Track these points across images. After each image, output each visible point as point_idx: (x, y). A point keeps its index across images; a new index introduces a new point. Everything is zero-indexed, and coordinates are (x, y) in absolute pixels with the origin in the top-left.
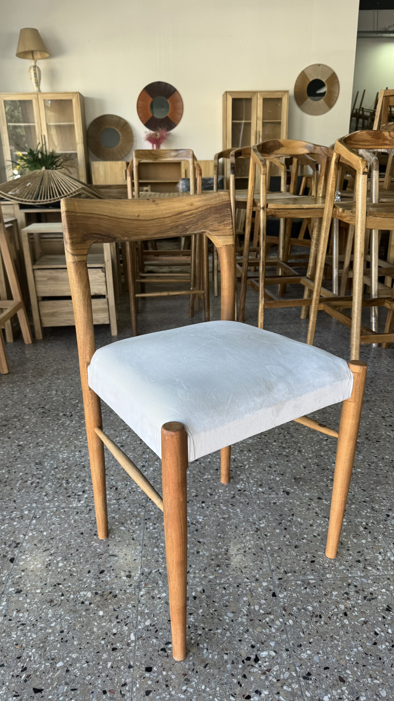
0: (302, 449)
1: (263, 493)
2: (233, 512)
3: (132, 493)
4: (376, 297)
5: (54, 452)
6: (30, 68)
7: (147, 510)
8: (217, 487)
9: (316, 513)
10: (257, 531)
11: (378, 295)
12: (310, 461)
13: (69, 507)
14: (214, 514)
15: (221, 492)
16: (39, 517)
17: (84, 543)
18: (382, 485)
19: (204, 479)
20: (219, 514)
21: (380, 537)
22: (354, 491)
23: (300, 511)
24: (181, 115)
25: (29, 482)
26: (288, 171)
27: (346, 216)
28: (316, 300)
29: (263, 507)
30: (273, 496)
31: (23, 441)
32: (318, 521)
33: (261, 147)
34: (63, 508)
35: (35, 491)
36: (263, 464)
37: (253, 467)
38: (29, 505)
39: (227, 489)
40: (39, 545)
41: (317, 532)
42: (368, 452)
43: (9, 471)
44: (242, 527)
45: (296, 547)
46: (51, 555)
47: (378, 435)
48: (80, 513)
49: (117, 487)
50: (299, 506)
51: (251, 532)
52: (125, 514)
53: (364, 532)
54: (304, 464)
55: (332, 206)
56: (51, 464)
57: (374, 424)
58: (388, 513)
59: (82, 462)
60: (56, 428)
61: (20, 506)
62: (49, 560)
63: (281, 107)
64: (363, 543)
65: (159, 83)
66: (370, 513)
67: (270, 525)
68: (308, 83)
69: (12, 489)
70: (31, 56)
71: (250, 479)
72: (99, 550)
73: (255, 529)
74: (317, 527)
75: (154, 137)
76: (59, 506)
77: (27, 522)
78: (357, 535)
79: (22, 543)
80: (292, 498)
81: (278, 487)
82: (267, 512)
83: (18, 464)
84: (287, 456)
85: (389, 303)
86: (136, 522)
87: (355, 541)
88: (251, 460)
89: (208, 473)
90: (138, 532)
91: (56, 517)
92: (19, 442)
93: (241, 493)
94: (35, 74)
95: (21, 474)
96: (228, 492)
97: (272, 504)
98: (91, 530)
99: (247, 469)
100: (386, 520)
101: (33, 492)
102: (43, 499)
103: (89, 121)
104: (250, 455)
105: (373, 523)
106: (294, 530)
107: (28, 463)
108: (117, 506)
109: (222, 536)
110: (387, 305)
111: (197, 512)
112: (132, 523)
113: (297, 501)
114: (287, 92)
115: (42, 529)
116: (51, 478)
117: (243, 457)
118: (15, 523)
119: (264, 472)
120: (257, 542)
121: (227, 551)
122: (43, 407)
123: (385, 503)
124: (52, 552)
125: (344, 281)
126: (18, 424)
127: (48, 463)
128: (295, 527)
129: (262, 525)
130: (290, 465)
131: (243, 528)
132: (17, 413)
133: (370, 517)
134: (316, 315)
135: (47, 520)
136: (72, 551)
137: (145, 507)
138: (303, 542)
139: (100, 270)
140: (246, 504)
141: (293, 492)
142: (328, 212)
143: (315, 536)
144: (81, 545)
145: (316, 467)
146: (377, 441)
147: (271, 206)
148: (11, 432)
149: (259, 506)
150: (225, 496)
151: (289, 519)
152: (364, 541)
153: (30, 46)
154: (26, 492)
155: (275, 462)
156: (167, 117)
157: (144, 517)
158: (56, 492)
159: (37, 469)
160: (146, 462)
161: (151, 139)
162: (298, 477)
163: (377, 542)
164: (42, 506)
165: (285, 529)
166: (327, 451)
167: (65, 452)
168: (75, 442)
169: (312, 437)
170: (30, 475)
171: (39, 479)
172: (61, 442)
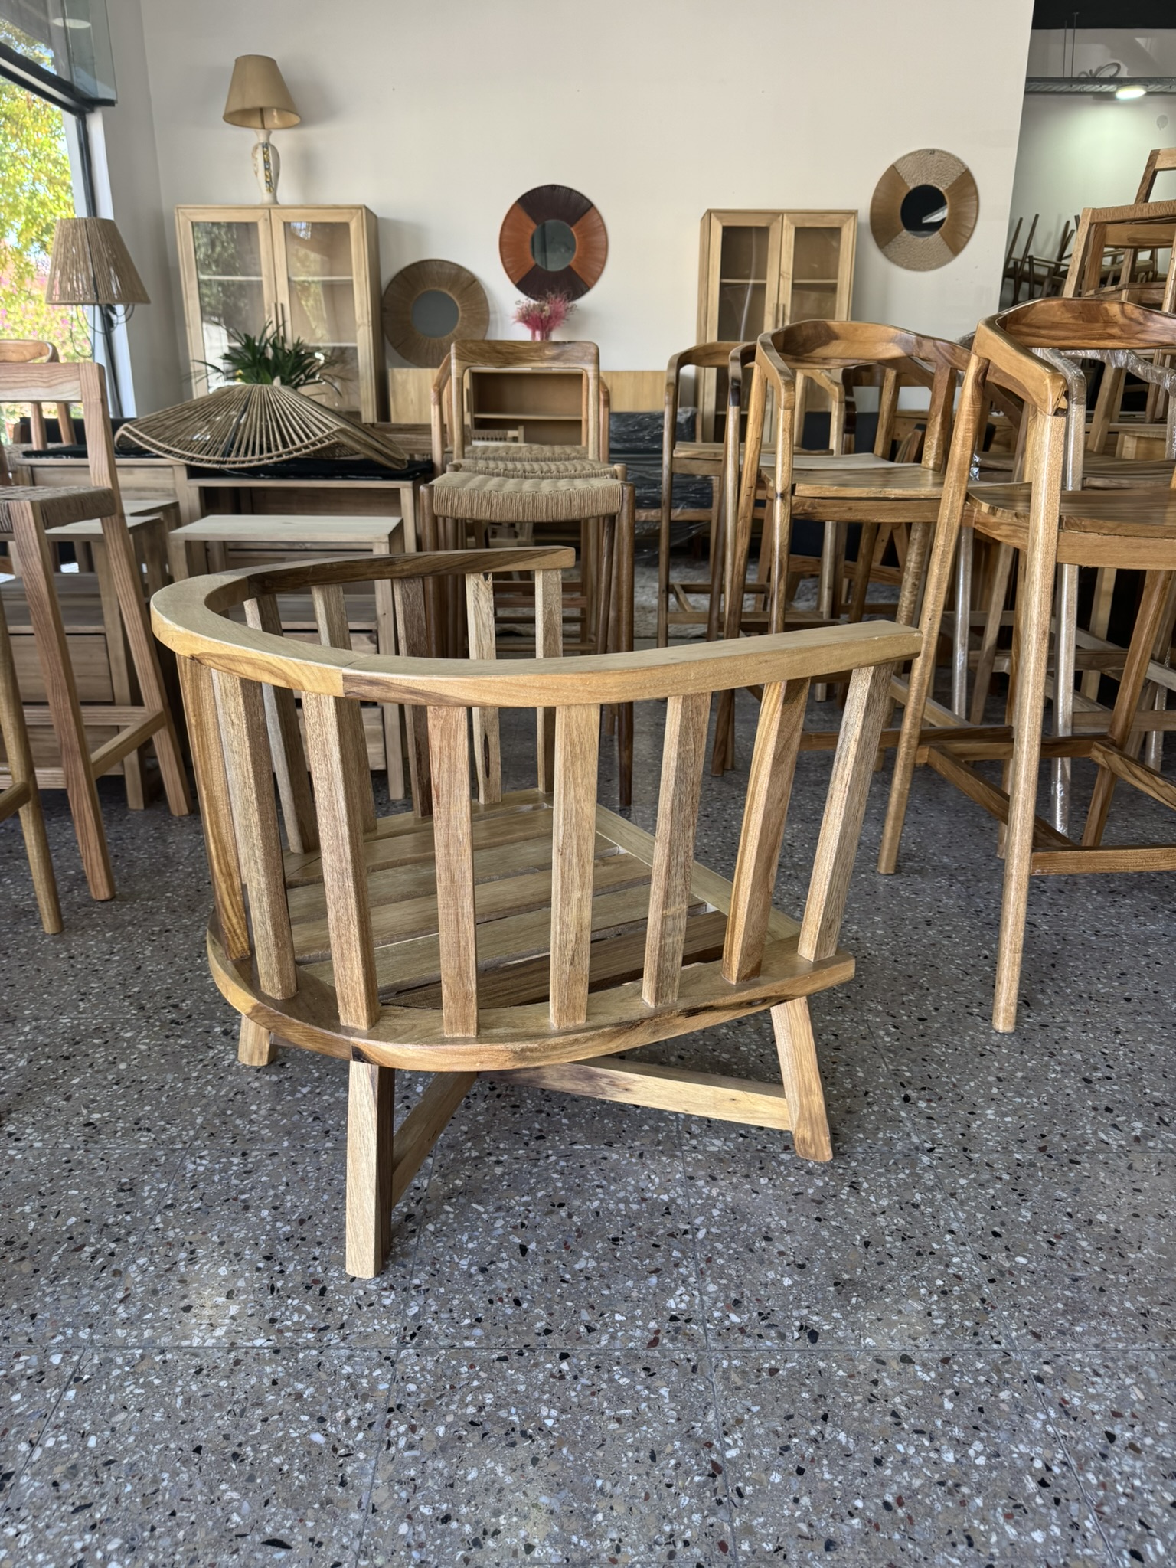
0: (861, 1179)
1: (742, 1330)
2: (647, 1399)
3: (365, 1309)
4: (1069, 733)
5: (174, 1150)
6: (256, 148)
7: (399, 1375)
8: (610, 1303)
9: (894, 1414)
10: (713, 1476)
11: (1073, 725)
12: (881, 1220)
13: (179, 1348)
14: (591, 1403)
15: (620, 1322)
16: (89, 1380)
17: (198, 1485)
18: (1091, 1318)
19: (574, 1274)
20: (605, 1404)
21: (1088, 1524)
22: (1008, 1337)
23: (847, 1406)
24: (603, 262)
25: (88, 1249)
26: (849, 399)
27: (999, 525)
28: (911, 737)
29: (740, 1383)
30: (769, 1343)
31: (101, 1112)
32: (900, 1447)
33: (781, 339)
34: (162, 1352)
35: (97, 1283)
36: (749, 1226)
37: (718, 1237)
38: (70, 1332)
39: (638, 1312)
40: (65, 1486)
41: (895, 1488)
42: (1048, 1198)
43: (44, 1207)
44: (671, 1455)
45: (829, 1545)
46: (93, 1527)
47: (1075, 1140)
48: (205, 1372)
49: (325, 1283)
50: (844, 1384)
51: (697, 1479)
52: (332, 1384)
53: (1039, 1500)
54: (864, 1232)
55: (963, 497)
56: (159, 1190)
57: (1061, 1100)
58: (1109, 1429)
59: (242, 1192)
60: (195, 1074)
61: (44, 1335)
62: (84, 1549)
63: (838, 250)
64: (1035, 1544)
65: (553, 187)
66: (1055, 1423)
67: (756, 1452)
68: (905, 193)
69: (36, 1271)
70: (257, 122)
71: (708, 1280)
72: (235, 1518)
73: (709, 1467)
74: (897, 1470)
75: (536, 313)
76: (152, 1341)
77: (52, 1393)
78: (1017, 1510)
79: (21, 1473)
80: (826, 1355)
81: (785, 1311)
82: (748, 1403)
83: (71, 1187)
84: (820, 1202)
85: (1104, 752)
86: (360, 1419)
87: (1011, 1531)
88: (716, 1212)
89: (588, 1250)
90: (361, 1456)
91: (136, 1384)
92: (90, 1113)
93: (677, 1330)
94: (266, 162)
95: (73, 1220)
96: (640, 1323)
97: (765, 1375)
98: (226, 1437)
99: (702, 1241)
100: (1104, 1456)
101: (92, 1287)
102: (114, 1313)
103: (387, 275)
104: (715, 1192)
105: (1065, 1464)
106: (827, 1476)
107: (100, 1185)
108: (314, 1352)
109: (608, 1487)
110: (1097, 755)
111: (543, 1392)
112: (348, 1421)
113: (839, 1367)
114: (853, 213)
115: (87, 1426)
116: (151, 1239)
117: (692, 1201)
118: (16, 1398)
119: (748, 1256)
120: (711, 1520)
121: (618, 1550)
122: (175, 1006)
123: (1101, 1389)
124: (98, 1516)
125: (983, 681)
126: (100, 1056)
127: (152, 1190)
128: (829, 1465)
129: (731, 1454)
130: (825, 1233)
131: (673, 1462)
132: (105, 1019)
133: (1055, 1439)
134: (909, 775)
135: (109, 1390)
136: (157, 1517)
137: (393, 1363)
138: (851, 1526)
139: (364, 636)
140: (690, 1369)
141: (828, 1331)
142: (952, 512)
143: (887, 1506)
144: (187, 1494)
145: (898, 1244)
146: (1072, 1161)
147: (803, 490)
148: (75, 1081)
149: (727, 1379)
150: (631, 1339)
151: (813, 1432)
152: (1038, 1536)
153: (256, 97)
154: (71, 1284)
155: (783, 1223)
156: (569, 268)
157: (387, 1401)
158: (155, 1292)
159: (119, 1205)
160: (418, 1202)
161: (529, 319)
162: (846, 1276)
163: (1079, 1540)
164: (105, 1339)
165: (800, 1471)
166: (931, 1189)
167: (205, 1152)
168: (238, 1122)
169: (891, 1139)
170: (95, 1227)
171: (117, 1240)
172: (199, 1121)
